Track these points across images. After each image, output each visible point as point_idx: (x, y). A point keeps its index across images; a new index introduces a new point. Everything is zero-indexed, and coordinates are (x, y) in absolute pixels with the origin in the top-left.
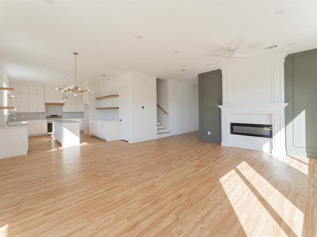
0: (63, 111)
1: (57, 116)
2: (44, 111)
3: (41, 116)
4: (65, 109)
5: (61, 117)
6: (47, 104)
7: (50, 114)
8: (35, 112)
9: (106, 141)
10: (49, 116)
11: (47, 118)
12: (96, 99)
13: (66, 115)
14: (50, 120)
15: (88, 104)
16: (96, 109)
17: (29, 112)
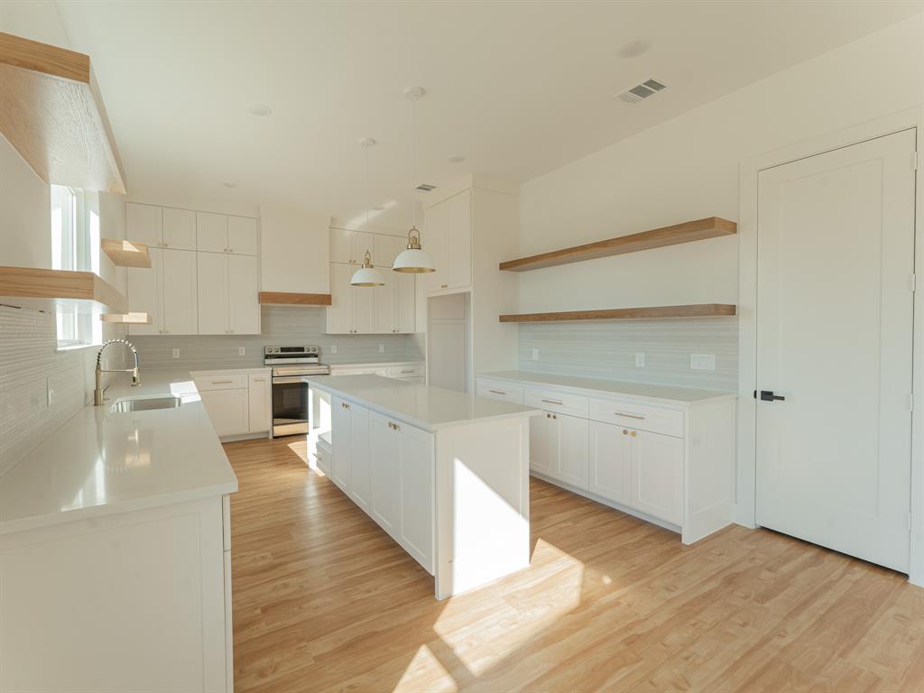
0: (328, 333)
1: (302, 349)
2: (256, 330)
3: (242, 351)
4: (336, 320)
5: (316, 356)
6: (268, 299)
7: (276, 344)
8: (223, 333)
9: (679, 537)
10: (274, 353)
11: (268, 361)
12: (503, 266)
13: (334, 349)
14: (281, 371)
15: (464, 298)
16: (503, 319)
17: (200, 333)
